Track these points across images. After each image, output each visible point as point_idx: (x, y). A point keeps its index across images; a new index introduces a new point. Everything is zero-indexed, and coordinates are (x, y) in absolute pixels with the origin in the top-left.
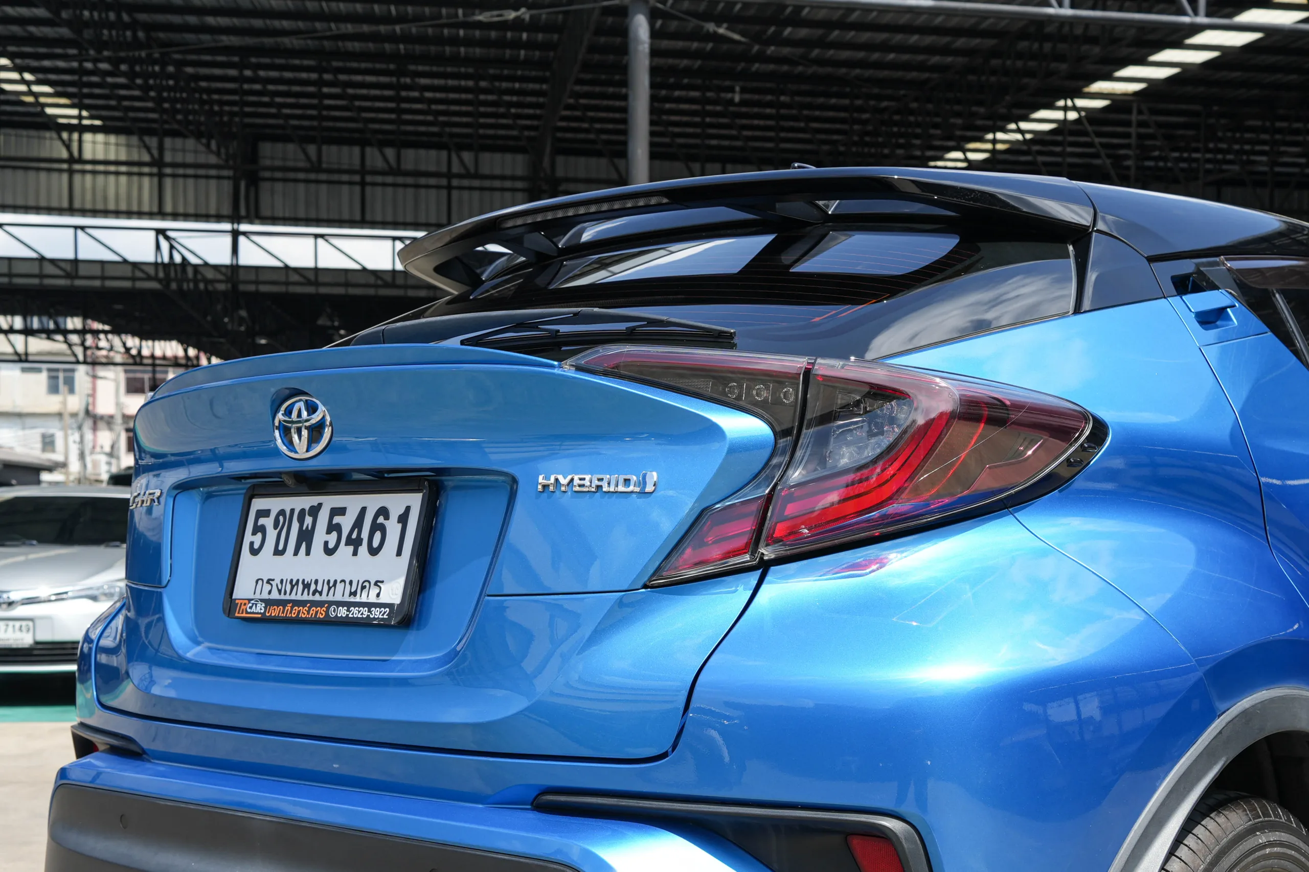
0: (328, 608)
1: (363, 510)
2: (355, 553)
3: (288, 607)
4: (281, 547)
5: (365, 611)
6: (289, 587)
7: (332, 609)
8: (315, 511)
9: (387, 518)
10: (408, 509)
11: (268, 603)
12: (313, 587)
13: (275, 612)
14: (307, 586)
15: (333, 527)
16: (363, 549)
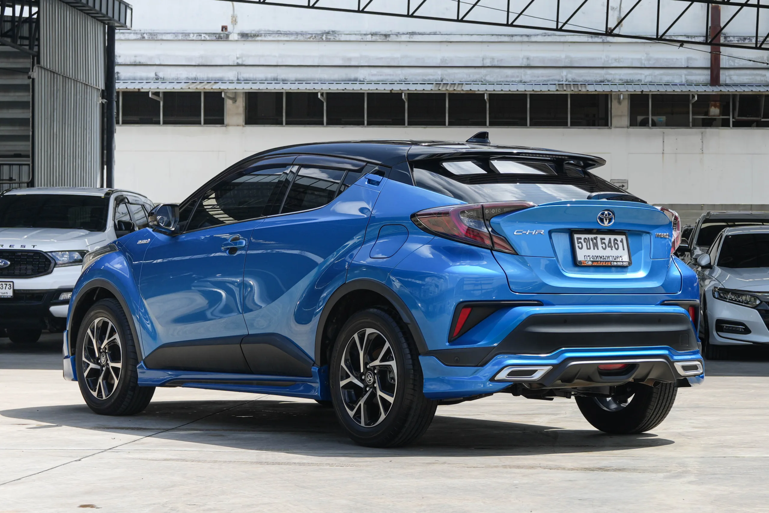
0: (611, 263)
1: (610, 239)
2: (612, 249)
3: (599, 262)
4: (589, 247)
5: (622, 263)
6: (595, 258)
7: (612, 262)
8: (596, 239)
9: (617, 241)
10: (622, 239)
11: (592, 262)
12: (603, 258)
13: (595, 264)
14: (601, 257)
15: (602, 243)
16: (613, 248)
